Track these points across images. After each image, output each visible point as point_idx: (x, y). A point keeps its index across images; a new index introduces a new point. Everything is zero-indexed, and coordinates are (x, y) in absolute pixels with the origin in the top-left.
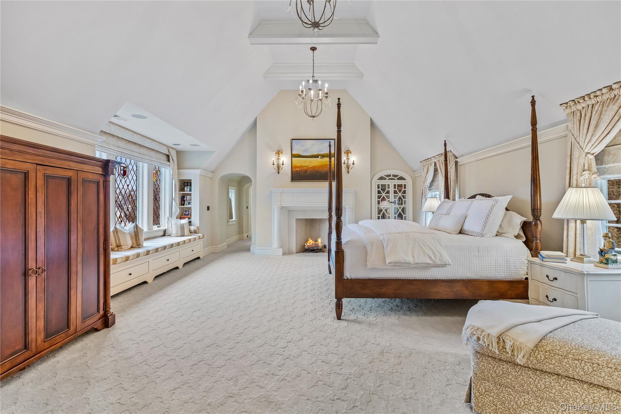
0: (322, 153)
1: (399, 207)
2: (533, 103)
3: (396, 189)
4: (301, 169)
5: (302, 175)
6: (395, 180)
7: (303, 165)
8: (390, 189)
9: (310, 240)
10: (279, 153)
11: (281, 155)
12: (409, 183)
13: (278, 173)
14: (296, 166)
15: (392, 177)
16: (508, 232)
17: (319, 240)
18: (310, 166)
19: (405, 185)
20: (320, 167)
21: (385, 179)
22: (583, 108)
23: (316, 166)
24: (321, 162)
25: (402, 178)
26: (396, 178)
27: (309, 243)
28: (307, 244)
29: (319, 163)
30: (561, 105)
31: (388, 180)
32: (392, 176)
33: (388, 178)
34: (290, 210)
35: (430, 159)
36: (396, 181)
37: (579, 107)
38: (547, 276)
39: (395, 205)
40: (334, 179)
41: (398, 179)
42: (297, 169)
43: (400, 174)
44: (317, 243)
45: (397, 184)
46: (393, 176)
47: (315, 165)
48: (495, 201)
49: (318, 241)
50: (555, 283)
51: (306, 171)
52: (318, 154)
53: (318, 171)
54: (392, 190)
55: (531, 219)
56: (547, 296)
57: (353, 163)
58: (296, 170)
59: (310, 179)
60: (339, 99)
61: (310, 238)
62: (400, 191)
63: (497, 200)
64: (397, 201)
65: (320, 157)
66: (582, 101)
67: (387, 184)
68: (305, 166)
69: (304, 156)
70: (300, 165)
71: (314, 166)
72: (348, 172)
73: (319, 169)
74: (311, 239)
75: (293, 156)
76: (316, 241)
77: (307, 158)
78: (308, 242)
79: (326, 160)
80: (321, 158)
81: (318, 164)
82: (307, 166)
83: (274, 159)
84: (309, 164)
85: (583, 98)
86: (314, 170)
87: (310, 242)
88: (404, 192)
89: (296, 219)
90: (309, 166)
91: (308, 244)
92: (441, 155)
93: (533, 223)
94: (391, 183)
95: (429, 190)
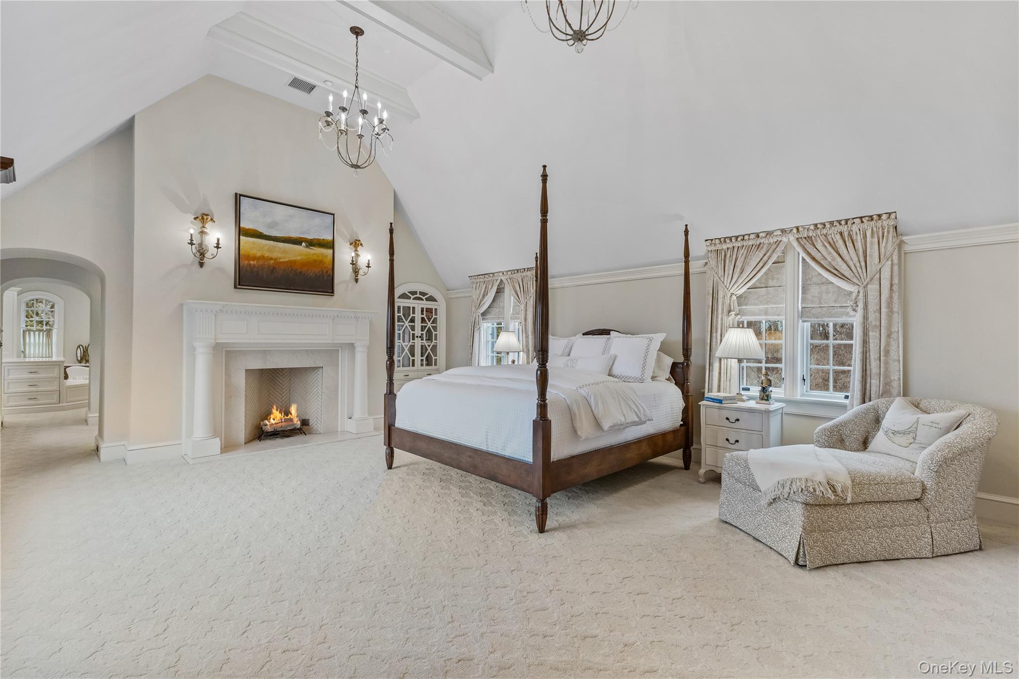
0: (310, 237)
1: (428, 344)
2: (686, 232)
3: (424, 316)
4: (261, 262)
5: (265, 277)
6: (423, 300)
7: (267, 254)
8: (415, 315)
9: (274, 411)
10: (203, 218)
11: (209, 225)
12: (441, 307)
13: (199, 266)
14: (249, 256)
15: (418, 295)
16: (659, 375)
17: (293, 410)
18: (282, 260)
19: (436, 310)
20: (304, 264)
21: (410, 298)
22: (728, 248)
23: (295, 262)
24: (306, 256)
25: (431, 299)
26: (424, 298)
27: (274, 419)
28: (269, 422)
29: (303, 257)
30: (706, 240)
31: (413, 299)
32: (418, 293)
33: (413, 297)
34: (232, 352)
35: (491, 275)
36: (425, 302)
37: (725, 247)
38: (727, 419)
39: (423, 341)
40: (331, 291)
41: (427, 299)
42: (252, 262)
43: (431, 291)
44: (289, 417)
45: (425, 307)
46: (421, 293)
47: (294, 259)
48: (649, 340)
49: (291, 414)
50: (737, 425)
51: (273, 269)
52: (301, 238)
53: (301, 273)
54: (418, 316)
55: (681, 359)
56: (727, 440)
57: (369, 264)
58: (250, 264)
59: (282, 287)
60: (545, 167)
61: (275, 407)
62: (429, 319)
63: (651, 338)
64: (425, 335)
65: (303, 244)
66: (728, 241)
67: (411, 306)
68: (271, 259)
69: (269, 236)
70: (259, 254)
71: (291, 261)
72: (357, 281)
73: (301, 269)
74: (277, 410)
75: (242, 232)
76: (287, 413)
77: (277, 241)
78: (272, 416)
79: (317, 252)
80: (307, 246)
81: (299, 258)
82: (276, 259)
83: (192, 231)
84: (280, 255)
85: (731, 239)
86: (292, 269)
87: (276, 418)
88: (435, 321)
89: (246, 370)
90: (280, 258)
91: (272, 420)
92: (516, 271)
93: (685, 364)
94: (419, 305)
95: (483, 319)
